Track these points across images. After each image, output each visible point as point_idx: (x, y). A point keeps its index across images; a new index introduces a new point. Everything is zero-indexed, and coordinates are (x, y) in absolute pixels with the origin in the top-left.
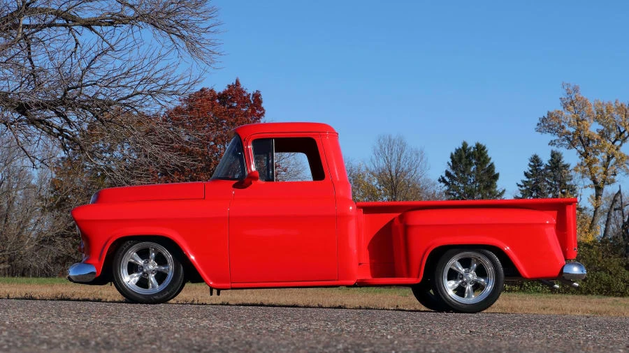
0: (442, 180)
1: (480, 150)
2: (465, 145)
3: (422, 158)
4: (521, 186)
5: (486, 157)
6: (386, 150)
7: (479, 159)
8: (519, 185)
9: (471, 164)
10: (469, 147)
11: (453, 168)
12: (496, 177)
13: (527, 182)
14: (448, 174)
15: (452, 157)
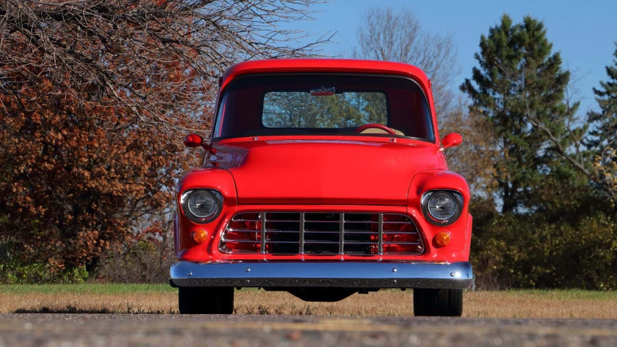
0: (466, 87)
1: (532, 28)
2: (506, 21)
3: (447, 53)
4: (601, 94)
5: (544, 44)
6: (382, 37)
7: (530, 47)
8: (597, 92)
9: (516, 57)
10: (513, 24)
11: (485, 65)
12: (563, 79)
13: (610, 85)
14: (477, 75)
15: (482, 45)
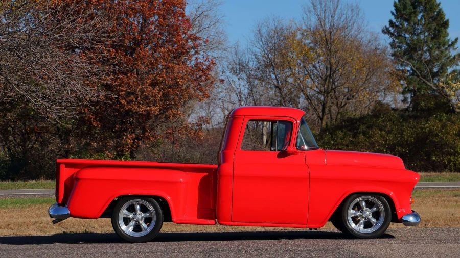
0: (386, 31)
5: (435, 3)
11: (397, 17)
12: (446, 24)
14: (391, 23)
15: (395, 5)
